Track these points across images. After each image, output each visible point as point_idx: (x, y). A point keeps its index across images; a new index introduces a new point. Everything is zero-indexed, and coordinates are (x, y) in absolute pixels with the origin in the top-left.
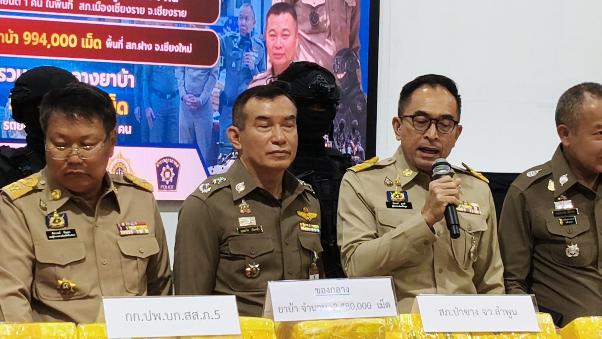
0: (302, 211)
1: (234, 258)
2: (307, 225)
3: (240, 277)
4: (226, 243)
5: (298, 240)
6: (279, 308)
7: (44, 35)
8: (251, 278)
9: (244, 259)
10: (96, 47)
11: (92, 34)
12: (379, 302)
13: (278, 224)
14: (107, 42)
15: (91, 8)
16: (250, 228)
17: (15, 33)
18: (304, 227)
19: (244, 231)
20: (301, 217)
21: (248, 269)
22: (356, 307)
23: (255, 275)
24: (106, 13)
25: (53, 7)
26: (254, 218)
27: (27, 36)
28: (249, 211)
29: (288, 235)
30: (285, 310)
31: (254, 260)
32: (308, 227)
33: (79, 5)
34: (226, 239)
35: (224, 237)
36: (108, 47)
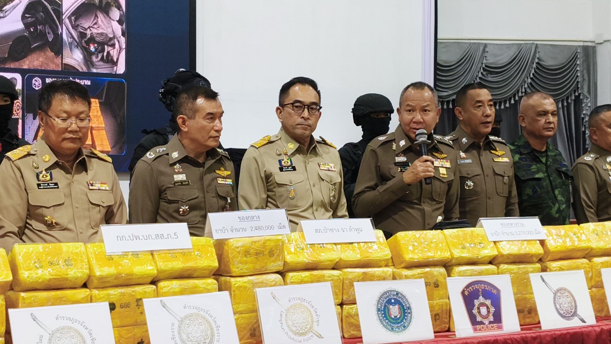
0: (220, 170)
1: (170, 202)
2: (223, 179)
3: (175, 215)
4: (165, 193)
5: (216, 189)
6: (216, 230)
8: (183, 216)
9: (178, 203)
12: (279, 225)
13: (202, 179)
16: (182, 182)
18: (220, 181)
19: (178, 184)
20: (218, 174)
21: (181, 210)
22: (265, 229)
23: (186, 214)
26: (184, 175)
28: (181, 170)
29: (209, 185)
30: (220, 231)
31: (184, 203)
32: (222, 181)
34: (165, 190)
35: (164, 188)
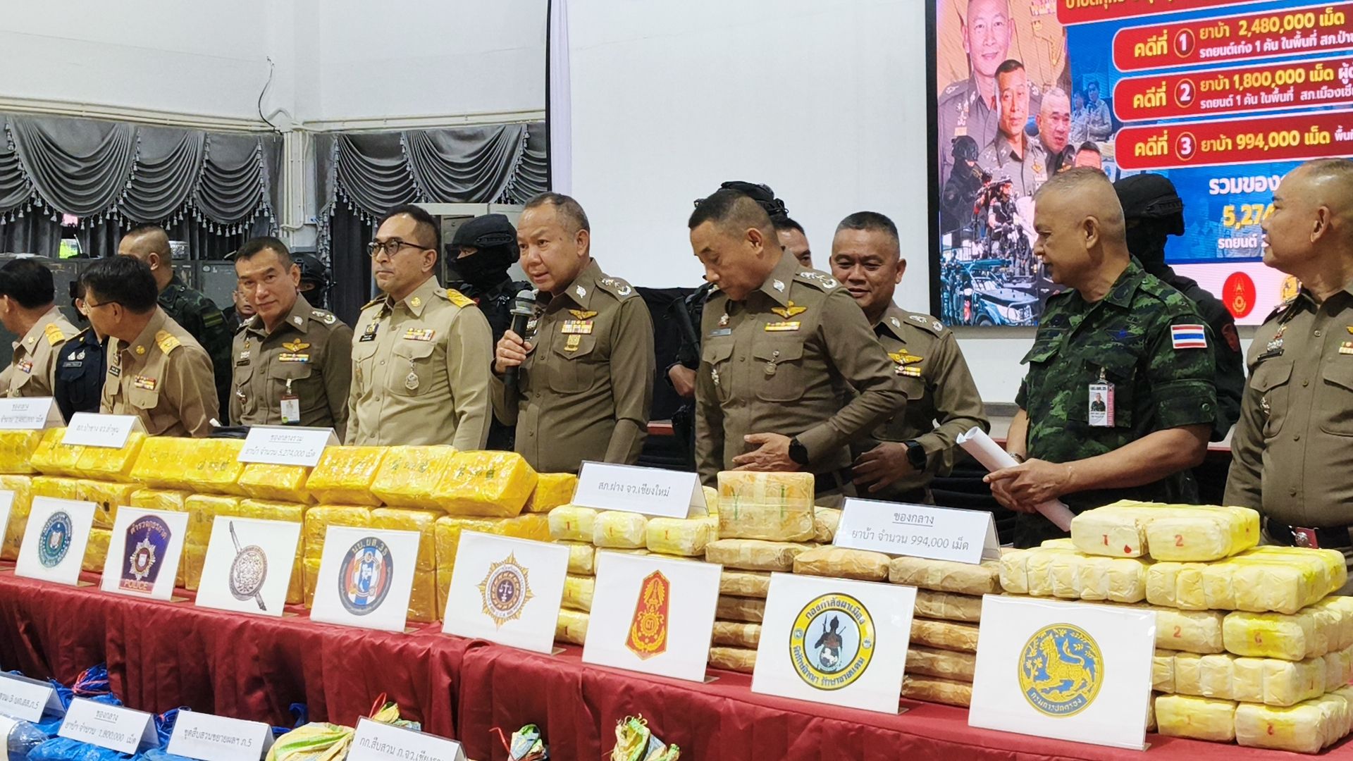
7: (1261, 136)
10: (1323, 142)
11: (1317, 127)
14: (1336, 134)
15: (1316, 95)
17: (1227, 137)
24: (1334, 99)
25: (1270, 101)
27: (1241, 139)
33: (1300, 95)
36: (1337, 139)
